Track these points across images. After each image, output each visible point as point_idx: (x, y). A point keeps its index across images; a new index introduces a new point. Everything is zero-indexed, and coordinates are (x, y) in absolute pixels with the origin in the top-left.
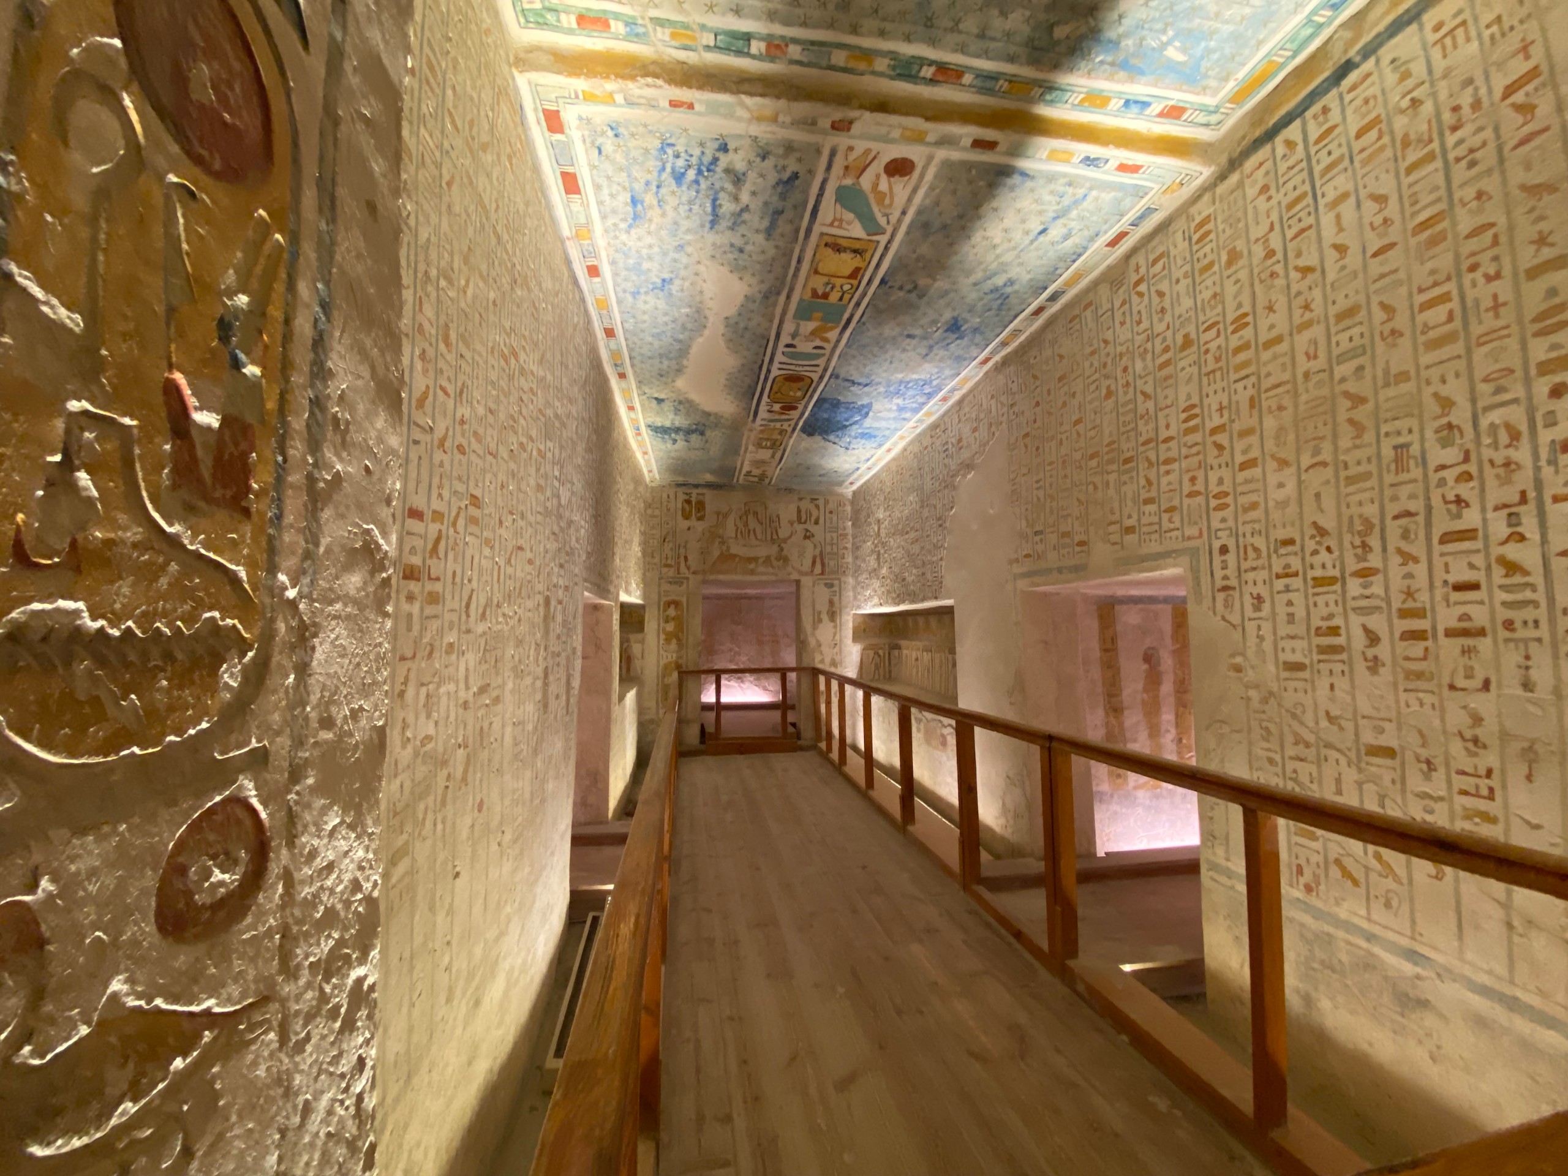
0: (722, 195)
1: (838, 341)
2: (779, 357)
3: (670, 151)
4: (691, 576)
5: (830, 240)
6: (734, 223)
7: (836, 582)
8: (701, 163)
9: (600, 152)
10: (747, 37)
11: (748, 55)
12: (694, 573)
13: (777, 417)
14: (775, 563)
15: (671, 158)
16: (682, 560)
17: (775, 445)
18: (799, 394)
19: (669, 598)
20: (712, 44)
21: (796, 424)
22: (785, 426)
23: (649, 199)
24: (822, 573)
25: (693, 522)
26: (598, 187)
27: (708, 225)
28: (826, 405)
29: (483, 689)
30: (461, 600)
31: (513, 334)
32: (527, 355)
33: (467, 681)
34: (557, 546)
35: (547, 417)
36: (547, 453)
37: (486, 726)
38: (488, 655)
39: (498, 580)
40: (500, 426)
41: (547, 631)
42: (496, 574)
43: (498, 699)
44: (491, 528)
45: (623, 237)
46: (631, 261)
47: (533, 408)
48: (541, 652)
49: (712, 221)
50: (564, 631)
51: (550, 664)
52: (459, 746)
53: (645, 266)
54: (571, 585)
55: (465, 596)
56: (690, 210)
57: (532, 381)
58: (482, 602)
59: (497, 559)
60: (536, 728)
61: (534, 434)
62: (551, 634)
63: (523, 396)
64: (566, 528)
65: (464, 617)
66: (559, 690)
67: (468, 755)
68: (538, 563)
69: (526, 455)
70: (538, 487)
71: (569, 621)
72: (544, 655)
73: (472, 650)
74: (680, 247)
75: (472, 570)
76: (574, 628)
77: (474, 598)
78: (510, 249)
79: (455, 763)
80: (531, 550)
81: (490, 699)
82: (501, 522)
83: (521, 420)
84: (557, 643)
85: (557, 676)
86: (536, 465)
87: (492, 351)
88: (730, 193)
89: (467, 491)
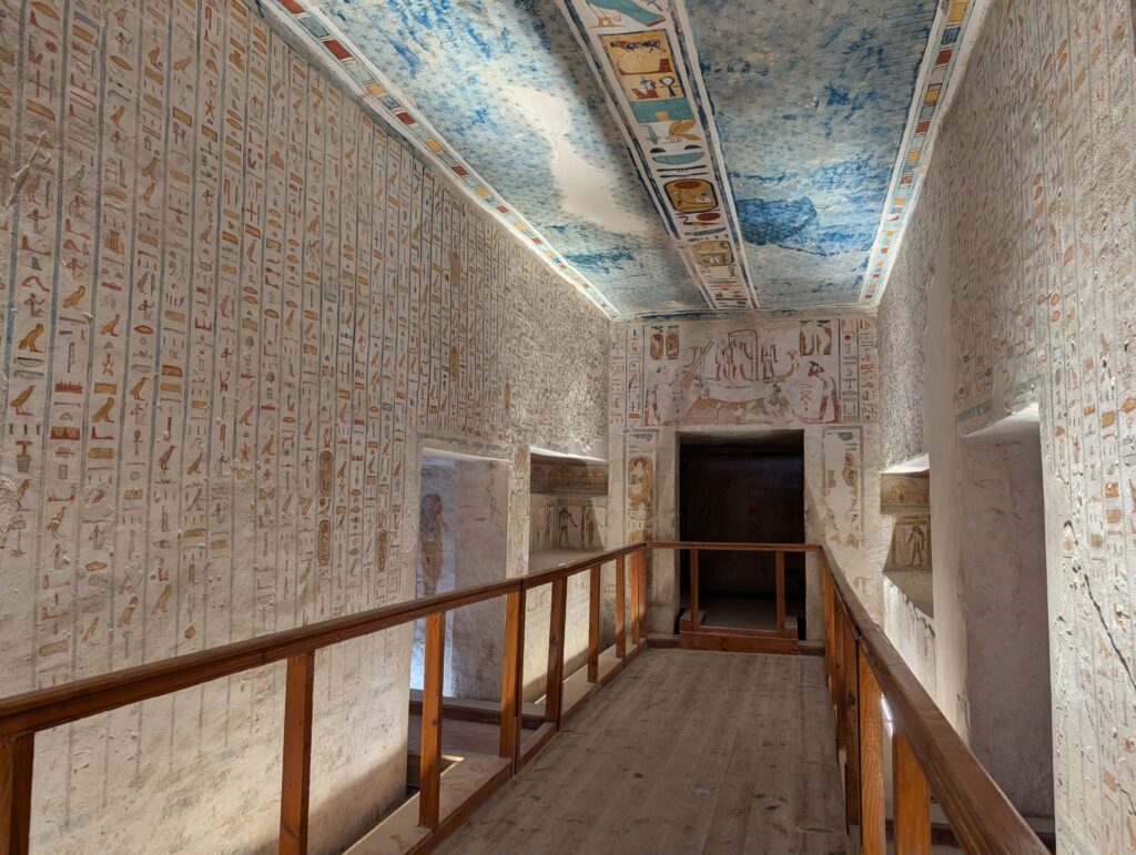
0: (473, 25)
1: (709, 137)
2: (653, 166)
4: (661, 428)
5: (614, 40)
6: (506, 46)
7: (856, 432)
8: (434, 5)
9: (344, 19)
12: (665, 424)
13: (701, 229)
14: (769, 408)
16: (651, 407)
17: (727, 260)
18: (708, 200)
19: (637, 455)
21: (734, 234)
22: (721, 236)
23: (410, 44)
24: (836, 421)
25: (664, 361)
27: (483, 55)
28: (751, 208)
29: (193, 533)
30: (151, 455)
31: (248, 214)
32: (280, 227)
33: (164, 524)
34: (349, 402)
35: (325, 279)
36: (326, 314)
37: (200, 565)
38: (202, 504)
39: (223, 438)
40: (220, 302)
41: (325, 485)
42: (216, 433)
43: (221, 544)
44: (204, 392)
45: (413, 83)
46: (436, 103)
47: (294, 275)
48: (313, 505)
49: (483, 50)
50: (368, 487)
51: (335, 519)
52: (153, 577)
53: (451, 103)
54: (385, 441)
55: (159, 452)
56: (455, 45)
57: (292, 250)
58: (191, 456)
59: (219, 419)
60: (304, 577)
61: (297, 299)
62: (338, 489)
63: (271, 266)
64: (372, 384)
65: (157, 469)
66: (358, 545)
67: (168, 587)
68: (305, 420)
69: (278, 321)
70: (305, 348)
71: (381, 478)
72: (320, 509)
73: (174, 498)
74: (472, 80)
75: (169, 429)
76: (398, 484)
77: (175, 454)
78: (240, 140)
79: (145, 588)
80: (291, 409)
81: (206, 543)
82: (224, 386)
83: (268, 289)
84: (352, 498)
85: (353, 531)
86: (302, 328)
87: (204, 237)
88: (480, 22)
89: (157, 364)
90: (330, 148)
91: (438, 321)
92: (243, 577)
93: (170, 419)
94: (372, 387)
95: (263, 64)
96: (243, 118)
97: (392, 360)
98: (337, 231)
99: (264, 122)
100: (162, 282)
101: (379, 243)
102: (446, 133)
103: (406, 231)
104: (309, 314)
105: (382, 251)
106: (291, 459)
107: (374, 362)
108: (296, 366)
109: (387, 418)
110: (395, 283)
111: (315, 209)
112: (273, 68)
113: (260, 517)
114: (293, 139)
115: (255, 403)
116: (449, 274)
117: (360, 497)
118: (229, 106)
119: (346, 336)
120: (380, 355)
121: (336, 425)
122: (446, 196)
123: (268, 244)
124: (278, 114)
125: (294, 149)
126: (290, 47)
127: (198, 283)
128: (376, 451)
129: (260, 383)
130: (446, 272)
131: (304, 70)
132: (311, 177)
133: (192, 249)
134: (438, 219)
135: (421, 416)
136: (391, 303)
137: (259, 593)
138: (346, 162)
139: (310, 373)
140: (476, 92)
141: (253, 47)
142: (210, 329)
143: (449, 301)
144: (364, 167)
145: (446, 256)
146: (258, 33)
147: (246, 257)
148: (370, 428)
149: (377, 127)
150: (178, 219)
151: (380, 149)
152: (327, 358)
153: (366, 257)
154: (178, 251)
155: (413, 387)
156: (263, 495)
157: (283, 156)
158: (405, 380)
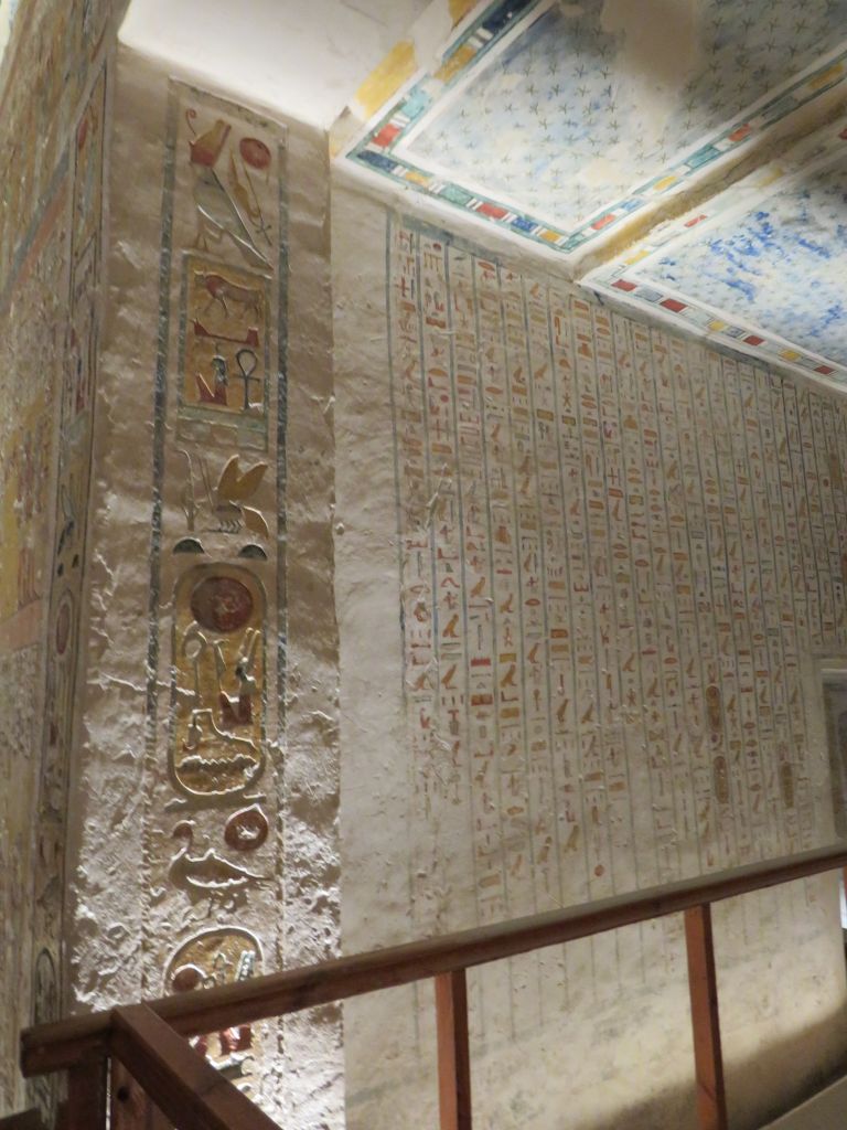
0: (803, 237)
3: (722, 245)
8: (757, 235)
9: (673, 279)
10: (710, 147)
11: (721, 153)
15: (728, 247)
20: (689, 169)
23: (741, 275)
26: (695, 295)
27: (823, 258)
29: (593, 777)
30: (550, 710)
31: (609, 480)
32: (640, 482)
33: (567, 770)
34: (730, 634)
35: (690, 518)
36: (695, 552)
37: (601, 806)
38: (597, 750)
39: (609, 686)
40: (593, 563)
41: (716, 722)
42: (603, 682)
43: (619, 786)
44: (588, 648)
45: (752, 308)
46: (781, 316)
47: (658, 522)
48: (705, 743)
49: (821, 253)
50: (762, 718)
51: (730, 755)
52: (562, 819)
53: (798, 312)
54: (775, 668)
55: (556, 706)
56: (789, 260)
57: (655, 500)
58: (583, 707)
59: (604, 670)
60: (703, 816)
61: (664, 544)
62: (729, 725)
63: (637, 520)
64: (754, 611)
65: (556, 722)
66: (759, 780)
67: (576, 828)
68: (686, 659)
69: (649, 569)
70: (679, 589)
71: (776, 707)
72: (713, 745)
73: (573, 746)
74: (815, 284)
75: (562, 685)
76: (796, 713)
77: (570, 706)
78: (595, 416)
79: (557, 831)
80: (671, 649)
81: (605, 785)
82: (605, 639)
83: (636, 542)
84: (746, 731)
85: (751, 766)
86: (672, 570)
87: (574, 511)
88: (810, 231)
89: (546, 629)
90: (680, 395)
91: (821, 530)
92: (644, 818)
93: (562, 676)
94: (753, 614)
95: (609, 344)
96: (595, 397)
97: (773, 584)
98: (697, 470)
99: (614, 394)
100: (543, 559)
101: (742, 469)
102: (799, 341)
103: (770, 448)
104: (678, 556)
105: (747, 476)
106: (678, 699)
107: (752, 589)
108: (672, 608)
109: (775, 644)
110: (766, 504)
111: (672, 456)
112: (617, 344)
113: (653, 759)
114: (643, 399)
115: (635, 650)
116: (828, 478)
117: (755, 730)
118: (583, 392)
119: (719, 569)
120: (758, 580)
121: (719, 659)
122: (812, 399)
123: (631, 500)
124: (626, 383)
125: (645, 408)
126: (630, 319)
127: (573, 552)
128: (767, 680)
129: (638, 631)
130: (824, 478)
131: (646, 335)
132: (663, 427)
133: (565, 524)
134: (806, 426)
135: (815, 636)
136: (764, 525)
137: (660, 833)
138: (697, 402)
139: (686, 612)
140: (824, 293)
141: (597, 333)
142: (587, 590)
143: (832, 507)
144: (717, 401)
145: (821, 461)
146: (600, 320)
147: (612, 519)
148: (757, 657)
149: (725, 358)
150: (551, 502)
151: (731, 379)
152: (702, 595)
153: (731, 487)
154: (553, 529)
155: (801, 606)
156: (652, 737)
157: (635, 419)
158: (790, 602)
